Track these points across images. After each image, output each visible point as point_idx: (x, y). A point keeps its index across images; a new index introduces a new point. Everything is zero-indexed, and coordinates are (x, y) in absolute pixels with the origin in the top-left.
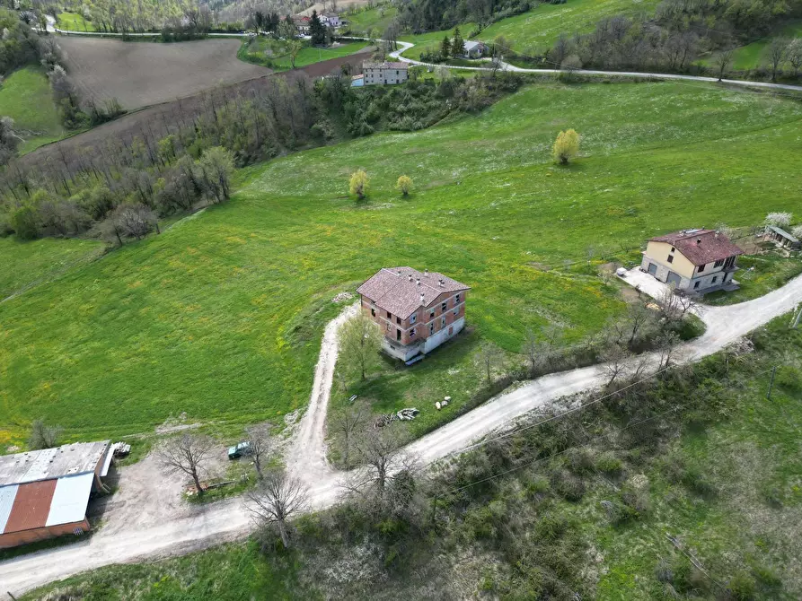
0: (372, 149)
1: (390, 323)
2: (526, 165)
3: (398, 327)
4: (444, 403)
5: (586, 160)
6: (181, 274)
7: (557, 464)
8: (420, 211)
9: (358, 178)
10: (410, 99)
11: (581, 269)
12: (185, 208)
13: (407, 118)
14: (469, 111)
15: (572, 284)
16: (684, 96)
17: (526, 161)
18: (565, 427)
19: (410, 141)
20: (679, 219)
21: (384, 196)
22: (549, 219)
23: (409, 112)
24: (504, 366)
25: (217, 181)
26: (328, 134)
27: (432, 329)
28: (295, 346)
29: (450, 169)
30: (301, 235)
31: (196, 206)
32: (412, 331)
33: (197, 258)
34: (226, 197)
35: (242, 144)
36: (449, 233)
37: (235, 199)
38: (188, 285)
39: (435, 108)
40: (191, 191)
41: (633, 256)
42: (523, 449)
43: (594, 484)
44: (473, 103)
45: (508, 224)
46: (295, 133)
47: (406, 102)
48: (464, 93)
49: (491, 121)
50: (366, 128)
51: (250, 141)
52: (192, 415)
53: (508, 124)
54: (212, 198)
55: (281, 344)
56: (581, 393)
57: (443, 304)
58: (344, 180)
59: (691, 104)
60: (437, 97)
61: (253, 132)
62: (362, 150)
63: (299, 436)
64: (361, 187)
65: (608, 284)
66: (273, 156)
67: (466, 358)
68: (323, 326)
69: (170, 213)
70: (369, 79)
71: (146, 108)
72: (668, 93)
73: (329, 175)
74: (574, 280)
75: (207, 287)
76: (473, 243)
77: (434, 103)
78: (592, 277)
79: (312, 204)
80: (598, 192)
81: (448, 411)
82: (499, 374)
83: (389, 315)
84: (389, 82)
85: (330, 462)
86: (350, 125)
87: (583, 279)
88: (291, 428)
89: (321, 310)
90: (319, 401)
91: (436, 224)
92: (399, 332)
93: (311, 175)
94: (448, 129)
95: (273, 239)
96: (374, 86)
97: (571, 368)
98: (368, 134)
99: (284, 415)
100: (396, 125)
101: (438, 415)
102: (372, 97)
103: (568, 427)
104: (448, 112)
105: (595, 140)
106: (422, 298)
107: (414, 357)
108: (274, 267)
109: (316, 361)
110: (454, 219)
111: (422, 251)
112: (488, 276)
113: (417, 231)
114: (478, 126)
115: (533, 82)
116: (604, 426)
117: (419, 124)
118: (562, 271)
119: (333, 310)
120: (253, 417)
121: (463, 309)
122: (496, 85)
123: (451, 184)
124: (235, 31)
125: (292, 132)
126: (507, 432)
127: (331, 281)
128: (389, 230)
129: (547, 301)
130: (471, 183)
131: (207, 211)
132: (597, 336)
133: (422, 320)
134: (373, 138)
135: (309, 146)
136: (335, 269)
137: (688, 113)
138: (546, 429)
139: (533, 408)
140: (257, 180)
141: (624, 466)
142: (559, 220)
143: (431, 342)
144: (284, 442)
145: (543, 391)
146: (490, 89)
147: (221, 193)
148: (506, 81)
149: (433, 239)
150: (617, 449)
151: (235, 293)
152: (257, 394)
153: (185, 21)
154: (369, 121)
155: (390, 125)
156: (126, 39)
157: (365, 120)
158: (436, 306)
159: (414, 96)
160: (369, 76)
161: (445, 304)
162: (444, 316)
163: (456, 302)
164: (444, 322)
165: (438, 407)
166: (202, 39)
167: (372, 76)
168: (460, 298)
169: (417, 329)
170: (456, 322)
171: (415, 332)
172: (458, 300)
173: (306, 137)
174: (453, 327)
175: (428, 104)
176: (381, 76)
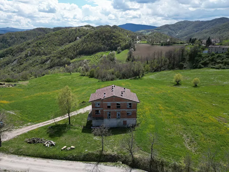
0: (198, 72)
4: (68, 148)
9: (177, 76)
10: (225, 58)
13: (220, 65)
21: (186, 85)
23: (222, 63)
26: (185, 66)
27: (109, 115)
29: (225, 81)
47: (223, 59)
50: (200, 66)
57: (118, 104)
64: (179, 80)
66: (163, 70)
69: (122, 78)
82: (113, 151)
86: (194, 64)
93: (169, 76)
98: (200, 68)
99: (30, 122)
100: (214, 66)
101: (57, 152)
102: (209, 57)
110: (204, 95)
117: (225, 67)
121: (134, 113)
123: (220, 86)
124: (182, 44)
129: (198, 133)
134: (201, 69)
135: (176, 69)
140: (152, 75)
143: (109, 123)
153: (168, 40)
154: (203, 64)
155: (212, 66)
156: (153, 45)
157: (201, 63)
158: (111, 102)
159: (227, 57)
160: (211, 50)
161: (120, 105)
162: (119, 111)
163: (129, 107)
164: (119, 115)
165: (62, 149)
166: (171, 45)
167: (212, 50)
168: (132, 105)
169: (101, 111)
170: (129, 119)
171: (100, 113)
172: (130, 107)
173: (176, 66)
174: (126, 121)
176: (215, 50)
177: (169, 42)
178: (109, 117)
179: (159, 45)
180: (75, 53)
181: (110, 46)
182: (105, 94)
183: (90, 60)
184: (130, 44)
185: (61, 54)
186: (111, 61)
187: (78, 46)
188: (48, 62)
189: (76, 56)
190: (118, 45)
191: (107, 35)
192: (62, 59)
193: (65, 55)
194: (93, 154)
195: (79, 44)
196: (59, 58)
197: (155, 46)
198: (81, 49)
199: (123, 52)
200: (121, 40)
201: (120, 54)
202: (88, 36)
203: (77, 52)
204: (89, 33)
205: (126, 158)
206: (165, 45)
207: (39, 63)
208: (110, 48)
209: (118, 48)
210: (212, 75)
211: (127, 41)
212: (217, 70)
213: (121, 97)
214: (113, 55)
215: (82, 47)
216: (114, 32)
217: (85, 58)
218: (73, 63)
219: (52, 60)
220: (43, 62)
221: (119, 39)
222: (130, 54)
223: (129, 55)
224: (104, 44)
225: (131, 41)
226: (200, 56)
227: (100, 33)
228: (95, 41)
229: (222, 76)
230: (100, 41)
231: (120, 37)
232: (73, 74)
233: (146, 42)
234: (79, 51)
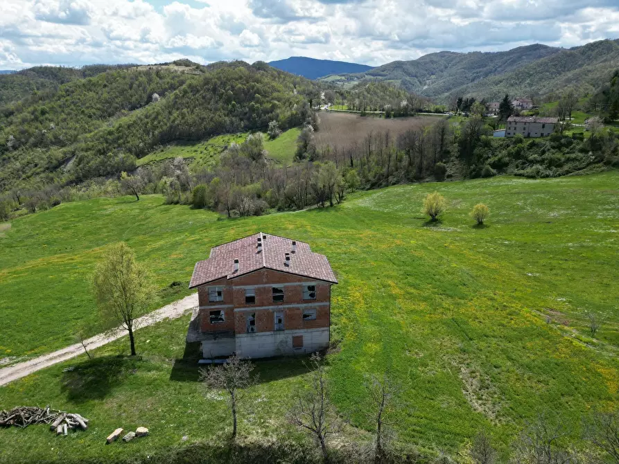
0: (482, 187)
4: (127, 435)
9: (431, 199)
10: (549, 150)
13: (537, 166)
14: (615, 164)
15: (578, 353)
19: (529, 185)
21: (455, 222)
23: (541, 162)
26: (449, 172)
27: (252, 323)
32: (217, 313)
39: (575, 160)
45: (570, 265)
47: (544, 152)
50: (488, 170)
57: (275, 290)
60: (582, 151)
61: (386, 164)
64: (436, 210)
66: (394, 184)
70: (511, 131)
76: (494, 271)
77: (573, 156)
82: (266, 434)
84: (532, 135)
86: (473, 167)
93: (409, 199)
94: (581, 179)
96: (514, 137)
98: (488, 175)
99: (9, 355)
100: (522, 172)
102: (508, 146)
104: (589, 165)
106: (235, 267)
107: (221, 357)
110: (503, 248)
117: (548, 172)
121: (324, 314)
123: (539, 223)
124: (440, 112)
130: (566, 224)
133: (233, 302)
134: (491, 179)
135: (427, 180)
140: (366, 198)
143: (250, 345)
153: (404, 103)
154: (494, 165)
155: (516, 171)
156: (363, 115)
157: (489, 164)
158: (256, 286)
159: (553, 147)
160: (512, 129)
161: (281, 291)
162: (280, 311)
163: (310, 298)
164: (280, 321)
165: (110, 437)
166: (412, 115)
167: (515, 129)
168: (317, 292)
169: (226, 314)
170: (309, 330)
171: (223, 317)
172: (312, 295)
173: (428, 173)
174: (301, 337)
175: (568, 155)
176: (524, 129)
177: (406, 108)
178: (252, 326)
179: (380, 115)
180: (149, 139)
181: (248, 119)
182: (236, 262)
183: (192, 158)
184: (304, 114)
185: (107, 142)
186: (254, 159)
187: (156, 118)
188: (70, 165)
189: (151, 147)
190: (270, 115)
191: (240, 88)
192: (110, 156)
193: (119, 146)
194: (205, 447)
195: (158, 114)
196: (102, 152)
197: (370, 118)
198: (165, 128)
199: (285, 134)
200: (279, 101)
201: (278, 139)
202: (185, 92)
203: (153, 135)
204: (188, 82)
205: (304, 452)
206: (395, 116)
207: (42, 169)
208: (247, 123)
209: (272, 124)
210: (519, 193)
211: (295, 105)
212: (531, 181)
213: (286, 269)
214: (257, 143)
215: (168, 121)
216: (258, 81)
217: (179, 154)
218: (143, 166)
219: (81, 161)
220: (55, 166)
221: (273, 99)
222: (305, 143)
223: (302, 144)
224: (230, 113)
225: (305, 104)
226: (487, 144)
227: (219, 83)
228: (205, 105)
229: (542, 196)
230: (220, 104)
231: (275, 94)
232: (144, 200)
233: (345, 108)
234: (160, 133)
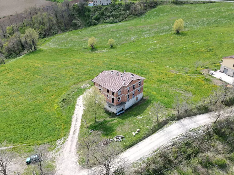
0: (97, 30)
1: (109, 95)
2: (162, 34)
3: (112, 96)
4: (137, 132)
5: (187, 32)
6: (12, 79)
7: (195, 161)
8: (118, 53)
9: (91, 40)
10: (112, 11)
11: (193, 72)
12: (17, 54)
13: (111, 18)
14: (136, 15)
15: (190, 78)
16: (224, 8)
17: (162, 33)
18: (196, 143)
19: (113, 27)
20: (231, 52)
21: (103, 48)
22: (175, 54)
23: (112, 16)
24: (164, 114)
25: (31, 43)
26: (78, 25)
27: (128, 98)
28: (63, 108)
29: (131, 36)
30: (66, 63)
31: (22, 53)
32: (119, 98)
33: (20, 73)
34: (35, 49)
35: (42, 29)
36: (132, 60)
37: (39, 50)
38: (15, 84)
39: (123, 14)
40: (20, 47)
41: (216, 66)
42: (177, 154)
43: (214, 172)
44: (138, 12)
45: (157, 56)
46: (65, 24)
47: (111, 12)
48: (134, 8)
49: (146, 19)
50: (94, 22)
51: (46, 28)
52: (10, 142)
53: (153, 19)
54: (29, 50)
55: (56, 107)
56: (202, 126)
57: (134, 86)
58: (85, 42)
59: (228, 10)
60: (124, 10)
61: (48, 24)
62: (93, 30)
63: (64, 151)
64: (93, 44)
65: (207, 78)
67: (145, 111)
68: (76, 98)
69: (10, 56)
70: (95, 3)
71: (3, 17)
72: (217, 7)
73: (79, 40)
74: (191, 76)
75: (24, 84)
76: (143, 63)
77: (122, 12)
78: (198, 75)
79: (72, 51)
80: (194, 43)
81: (138, 136)
82: (162, 118)
83: (108, 91)
84: (104, 4)
85: (80, 164)
86: (88, 21)
87: (195, 76)
88: (60, 147)
89: (75, 91)
90: (74, 133)
91: (126, 57)
92: (113, 99)
93: (72, 40)
94: (128, 22)
95: (55, 64)
96: (98, 6)
97: (195, 114)
99: (56, 140)
100: (107, 21)
101: (134, 139)
102: (97, 10)
103: (198, 143)
104: (128, 16)
105: (190, 24)
106: (124, 82)
107: (120, 111)
108: (54, 75)
109: (73, 114)
110: (134, 55)
111: (120, 67)
112: (151, 76)
113: (118, 60)
114: (140, 21)
115: (162, 4)
116: (215, 142)
117: (116, 20)
118: (184, 73)
119: (80, 91)
120: (40, 142)
121: (142, 89)
122: (147, 5)
123: (131, 42)
125: (63, 24)
126: (169, 146)
127: (80, 80)
128: (106, 60)
129: (180, 85)
130: (140, 41)
131: (26, 55)
132: (207, 100)
133: (124, 93)
135: (71, 29)
136: (82, 75)
137: (227, 14)
138: (188, 145)
139: (180, 134)
140: (49, 43)
141: (227, 162)
142: (179, 54)
143: (128, 104)
144: (56, 154)
145: (183, 125)
146: (145, 6)
147: (33, 48)
148: (151, 4)
149: (125, 63)
150: (223, 154)
151: (36, 86)
152: (43, 130)
154: (95, 19)
155: (104, 21)
158: (130, 86)
160: (96, 2)
162: (134, 92)
164: (134, 95)
165: (134, 134)
167: (97, 2)
171: (121, 99)
172: (140, 84)
173: (69, 26)
174: (138, 97)
175: (120, 13)
176: (100, 2)
205: (171, 117)
210: (114, 31)
226: (89, 10)
229: (123, 31)
